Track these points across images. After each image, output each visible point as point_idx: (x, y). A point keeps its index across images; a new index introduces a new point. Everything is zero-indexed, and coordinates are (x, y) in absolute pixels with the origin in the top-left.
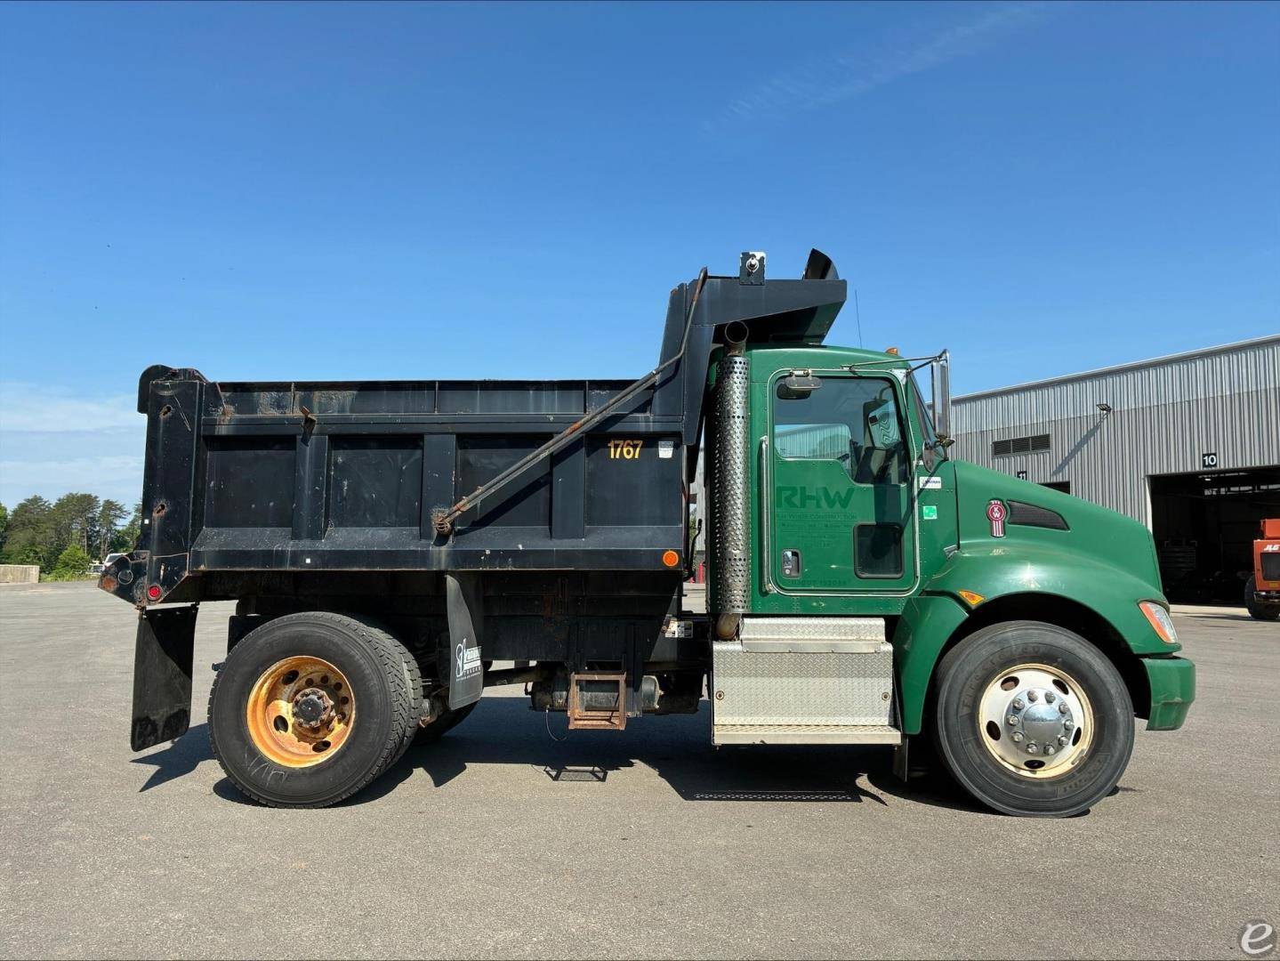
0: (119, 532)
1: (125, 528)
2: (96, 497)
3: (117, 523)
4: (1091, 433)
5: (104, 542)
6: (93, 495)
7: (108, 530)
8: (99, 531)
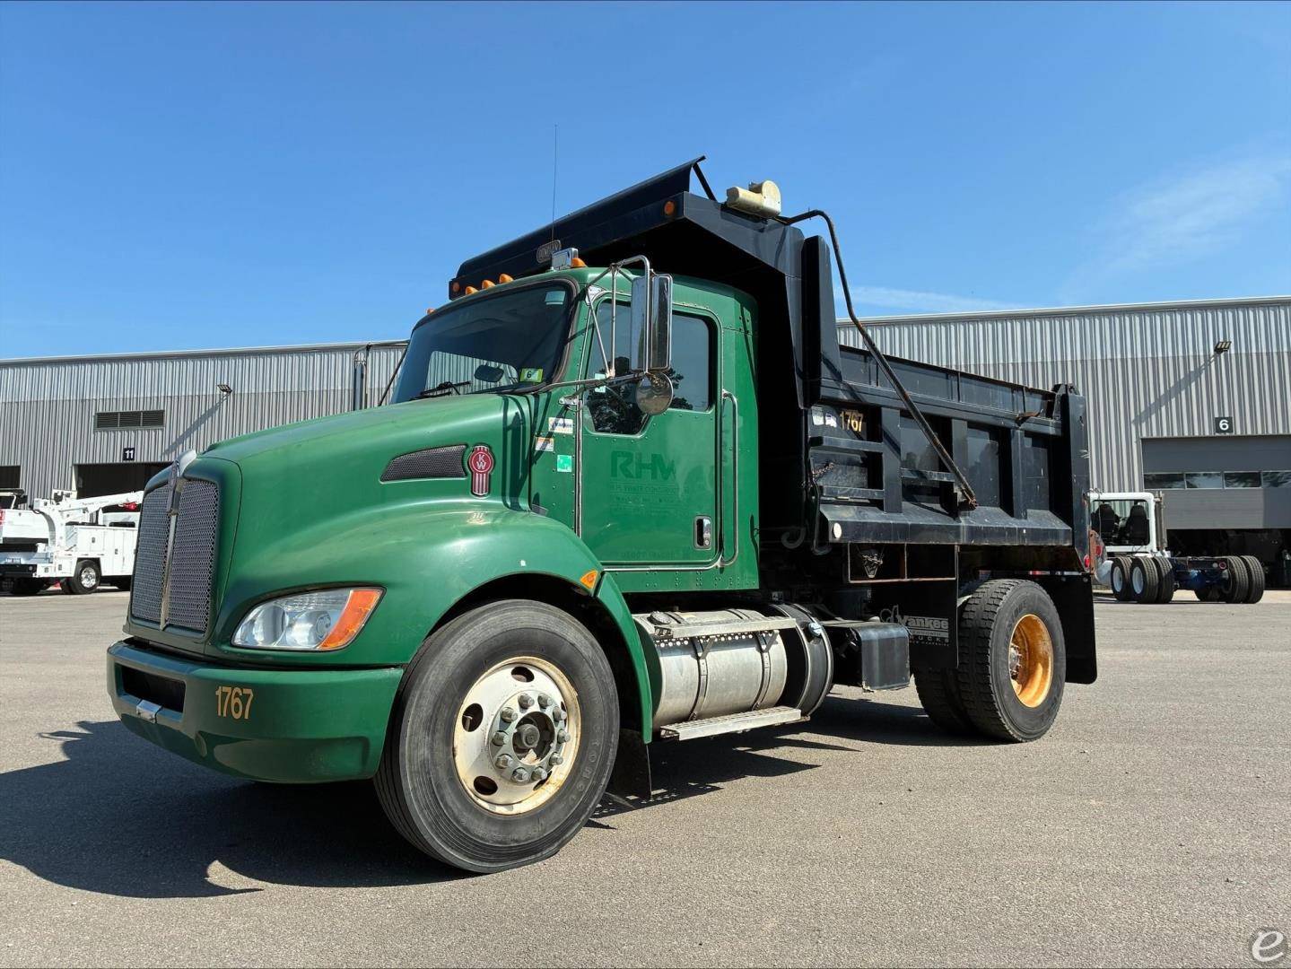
4: (210, 413)
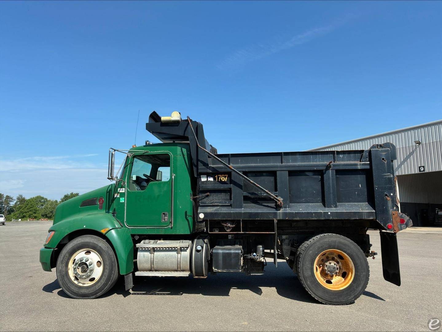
0: (11, 207)
1: (13, 205)
2: (3, 195)
3: (11, 203)
5: (6, 210)
6: (2, 194)
7: (7, 206)
8: (4, 206)
